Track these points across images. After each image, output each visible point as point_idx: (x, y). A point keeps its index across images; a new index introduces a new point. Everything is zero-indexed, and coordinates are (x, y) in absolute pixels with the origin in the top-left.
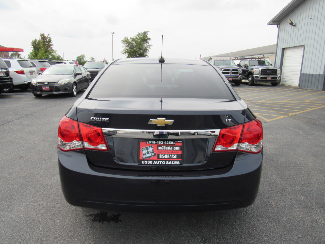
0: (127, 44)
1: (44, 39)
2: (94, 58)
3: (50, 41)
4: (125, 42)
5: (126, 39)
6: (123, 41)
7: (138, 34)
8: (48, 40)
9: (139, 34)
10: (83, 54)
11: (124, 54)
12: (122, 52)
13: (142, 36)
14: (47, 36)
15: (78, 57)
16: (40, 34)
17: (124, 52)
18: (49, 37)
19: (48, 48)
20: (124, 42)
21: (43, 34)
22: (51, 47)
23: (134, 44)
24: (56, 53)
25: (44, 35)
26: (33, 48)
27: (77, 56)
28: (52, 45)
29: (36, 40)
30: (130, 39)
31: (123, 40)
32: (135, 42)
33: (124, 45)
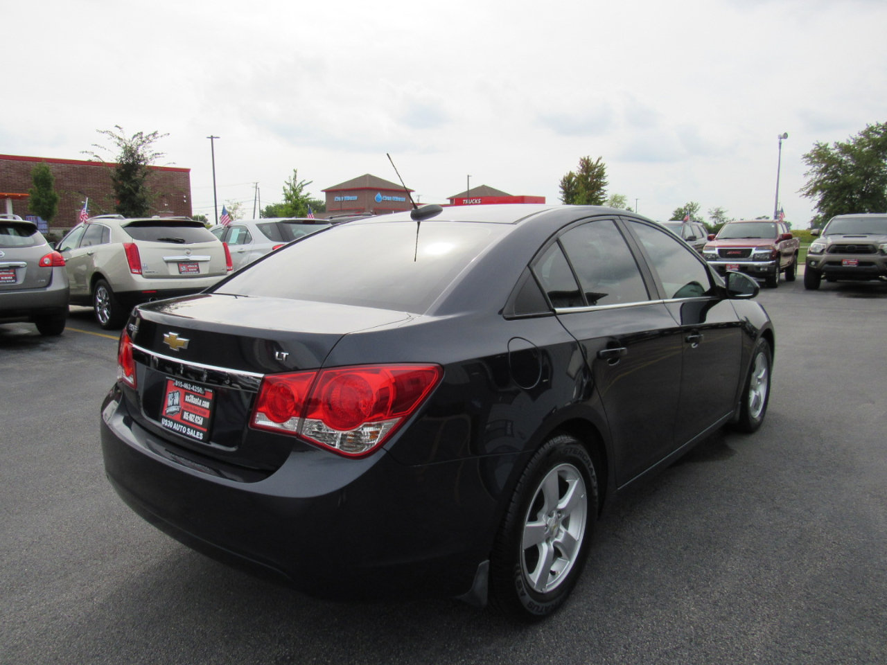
0: (824, 165)
1: (586, 172)
2: (722, 212)
3: (600, 174)
4: (816, 160)
5: (821, 148)
6: (807, 156)
7: (864, 128)
8: (597, 172)
9: (871, 129)
10: (692, 203)
11: (807, 194)
12: (802, 190)
13: (878, 133)
14: (594, 163)
15: (676, 212)
16: (579, 160)
17: (808, 190)
18: (599, 164)
19: (594, 193)
20: (812, 159)
21: (586, 159)
22: (602, 188)
23: (846, 162)
24: (623, 202)
25: (588, 160)
26: (564, 193)
27: (676, 209)
28: (605, 184)
29: (571, 175)
30: (833, 147)
31: (808, 152)
32: (852, 155)
33: (811, 167)
